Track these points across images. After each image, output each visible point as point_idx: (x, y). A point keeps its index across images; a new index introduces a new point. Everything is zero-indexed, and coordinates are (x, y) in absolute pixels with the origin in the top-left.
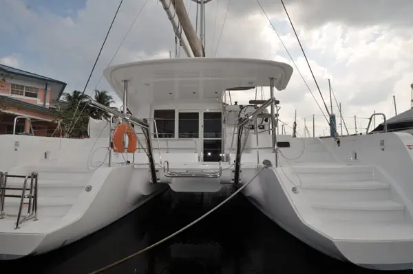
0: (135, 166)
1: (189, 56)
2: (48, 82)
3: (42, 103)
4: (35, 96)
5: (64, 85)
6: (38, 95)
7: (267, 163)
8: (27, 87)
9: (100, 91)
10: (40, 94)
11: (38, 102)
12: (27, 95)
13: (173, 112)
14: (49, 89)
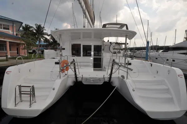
0: (69, 76)
1: (91, 27)
2: (14, 22)
3: (12, 33)
4: (8, 29)
5: (22, 23)
6: (10, 29)
7: (123, 77)
8: (3, 25)
9: (38, 24)
10: (10, 28)
11: (10, 32)
12: (4, 28)
13: (80, 45)
14: (14, 25)
